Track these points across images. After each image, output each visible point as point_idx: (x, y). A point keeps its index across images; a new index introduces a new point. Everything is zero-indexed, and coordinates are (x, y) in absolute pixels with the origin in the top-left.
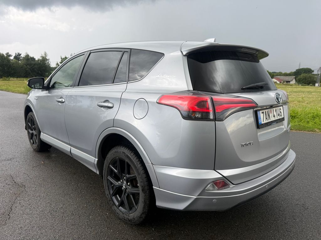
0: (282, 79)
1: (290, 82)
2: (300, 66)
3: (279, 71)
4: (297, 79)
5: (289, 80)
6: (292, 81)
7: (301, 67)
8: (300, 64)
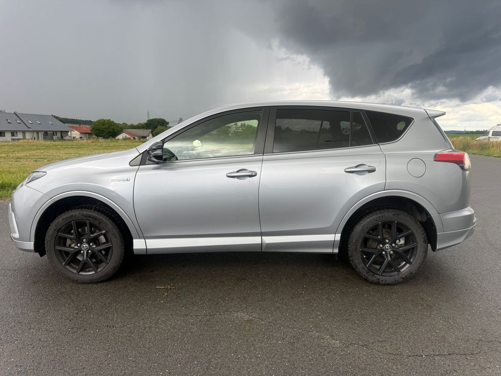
0: (135, 133)
1: (146, 137)
2: (148, 115)
3: (123, 122)
4: (153, 133)
5: (145, 135)
6: (148, 136)
7: (151, 118)
8: (148, 112)
